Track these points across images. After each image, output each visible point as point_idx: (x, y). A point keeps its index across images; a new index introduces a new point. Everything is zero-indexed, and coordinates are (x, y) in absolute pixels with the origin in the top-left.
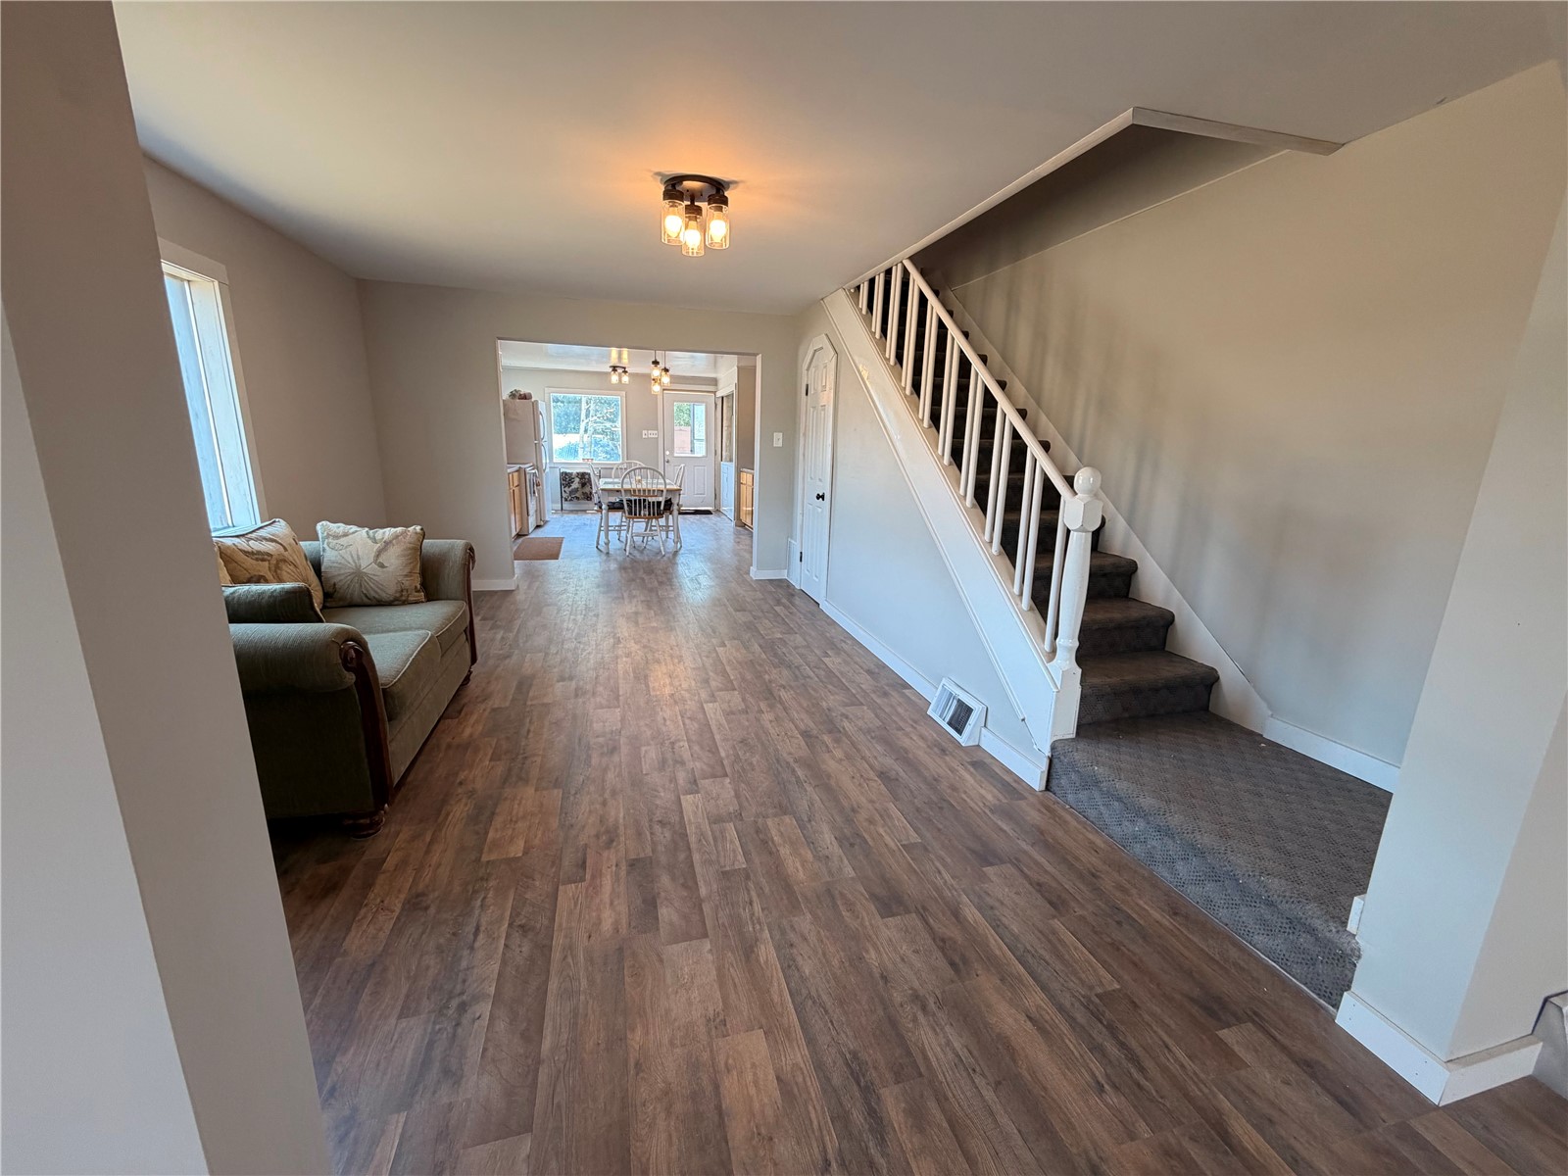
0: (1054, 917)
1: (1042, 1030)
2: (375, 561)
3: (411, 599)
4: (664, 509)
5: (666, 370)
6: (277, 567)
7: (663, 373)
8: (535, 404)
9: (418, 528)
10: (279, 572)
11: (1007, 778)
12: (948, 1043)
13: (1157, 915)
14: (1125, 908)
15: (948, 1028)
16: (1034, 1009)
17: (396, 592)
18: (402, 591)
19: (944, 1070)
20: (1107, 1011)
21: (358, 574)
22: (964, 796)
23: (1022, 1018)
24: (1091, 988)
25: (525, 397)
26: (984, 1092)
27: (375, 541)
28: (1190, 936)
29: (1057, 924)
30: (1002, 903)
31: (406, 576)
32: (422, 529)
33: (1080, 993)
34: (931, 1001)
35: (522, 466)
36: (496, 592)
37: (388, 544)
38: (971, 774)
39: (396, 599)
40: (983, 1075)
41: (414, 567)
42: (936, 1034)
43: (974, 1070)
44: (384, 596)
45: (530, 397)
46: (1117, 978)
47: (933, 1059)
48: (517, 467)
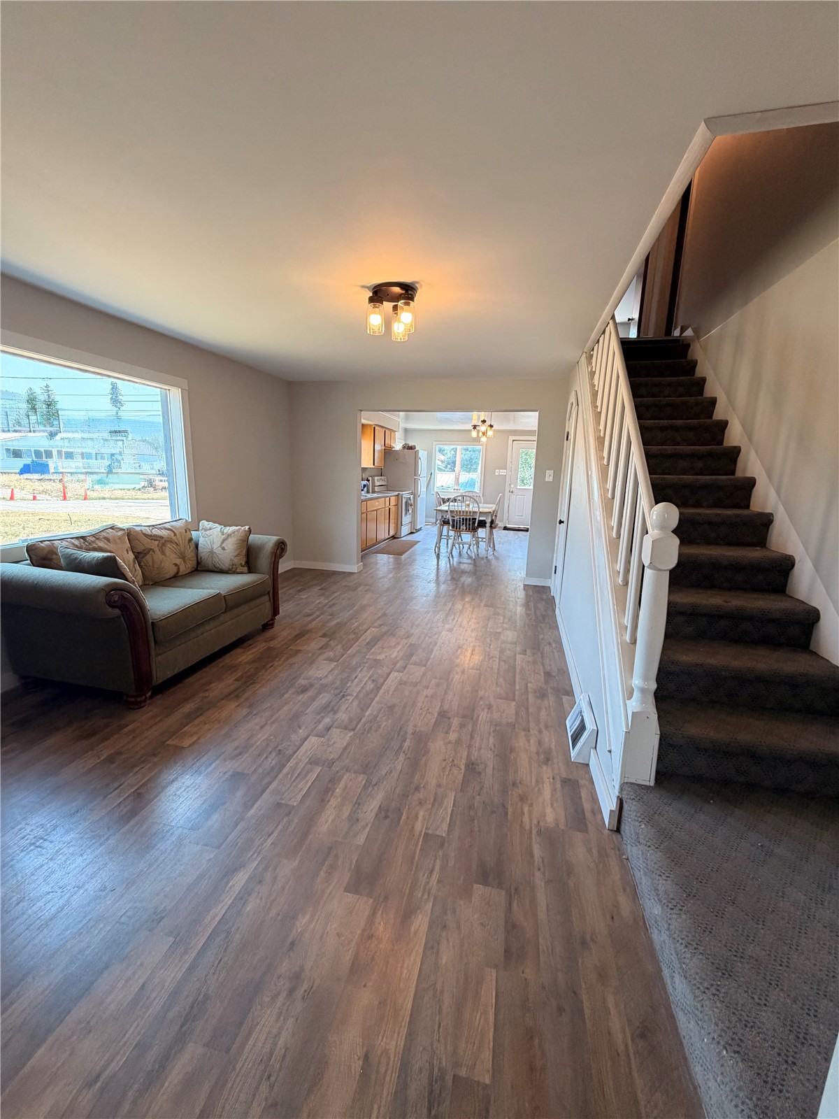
0: (496, 966)
1: (365, 1076)
2: (221, 545)
3: (238, 570)
4: (478, 526)
5: (491, 426)
6: (164, 544)
7: (489, 428)
8: (417, 453)
9: (247, 527)
10: (164, 547)
11: (587, 806)
12: (277, 1036)
13: (616, 1024)
14: (584, 997)
15: (291, 1021)
16: (379, 1052)
17: (230, 565)
18: (233, 565)
19: (249, 1058)
20: (447, 1103)
21: (212, 552)
22: (526, 809)
23: (360, 1052)
24: (457, 1065)
25: (411, 448)
26: (255, 1104)
27: (223, 534)
28: (636, 1075)
29: (491, 976)
30: (459, 927)
31: (236, 556)
32: (249, 528)
33: (440, 1063)
34: (305, 987)
35: (401, 493)
36: (344, 572)
37: (229, 536)
38: (554, 790)
39: (230, 570)
40: (271, 1087)
41: (242, 551)
42: (277, 1020)
43: (269, 1077)
44: (224, 568)
45: (415, 448)
46: (496, 1070)
47: (251, 1042)
48: (396, 493)
